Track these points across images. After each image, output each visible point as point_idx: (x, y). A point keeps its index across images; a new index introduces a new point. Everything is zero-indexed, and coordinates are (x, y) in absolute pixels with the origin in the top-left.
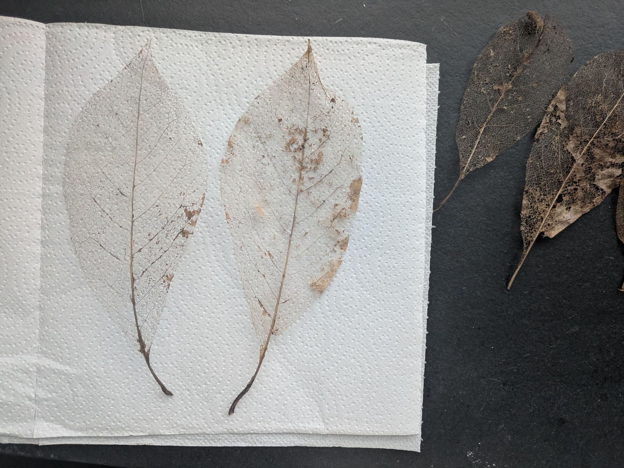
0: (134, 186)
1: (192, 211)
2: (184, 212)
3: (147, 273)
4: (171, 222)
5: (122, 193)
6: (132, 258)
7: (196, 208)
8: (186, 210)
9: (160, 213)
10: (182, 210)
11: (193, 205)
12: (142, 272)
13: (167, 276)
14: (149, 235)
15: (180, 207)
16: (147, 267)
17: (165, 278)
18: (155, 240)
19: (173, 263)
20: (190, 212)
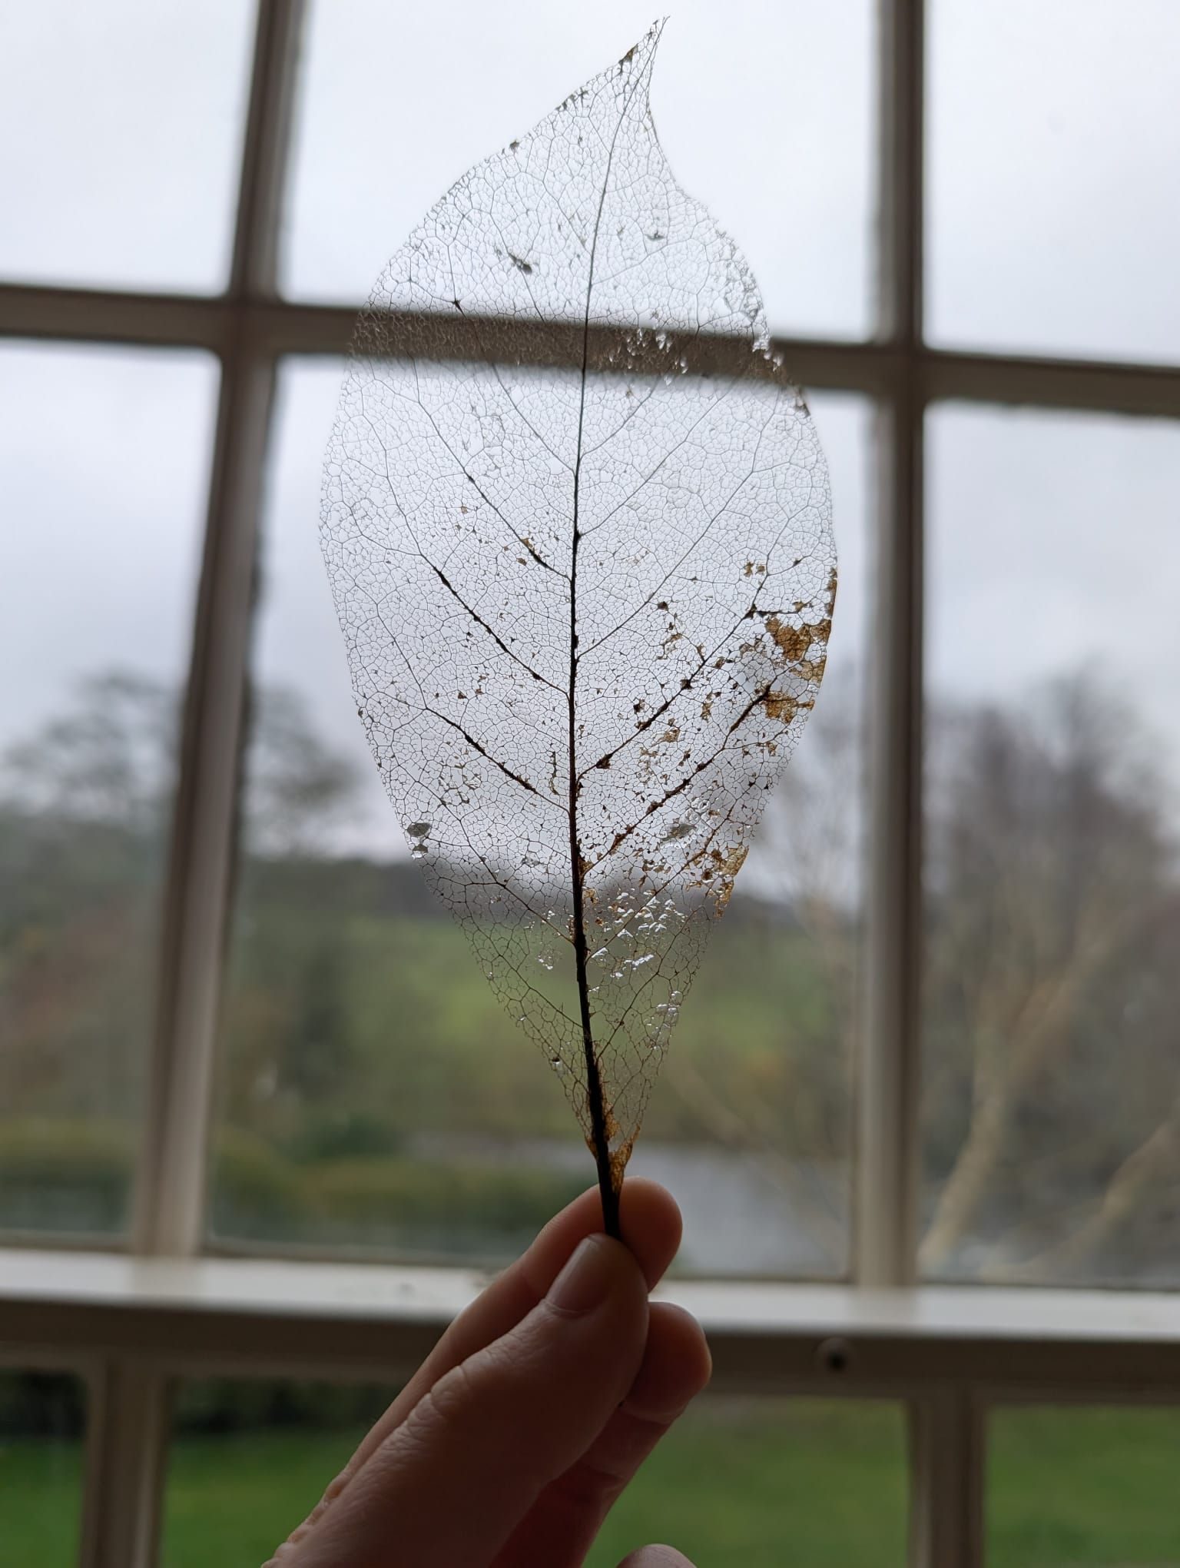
0: (577, 536)
1: (797, 627)
2: (764, 630)
3: (631, 842)
4: (718, 666)
5: (537, 559)
6: (575, 787)
7: (813, 617)
8: (773, 626)
9: (674, 632)
10: (758, 625)
11: (798, 610)
12: (612, 838)
13: (716, 855)
14: (637, 708)
15: (750, 615)
16: (632, 822)
17: (708, 863)
18: (659, 728)
19: (738, 807)
20: (790, 629)
